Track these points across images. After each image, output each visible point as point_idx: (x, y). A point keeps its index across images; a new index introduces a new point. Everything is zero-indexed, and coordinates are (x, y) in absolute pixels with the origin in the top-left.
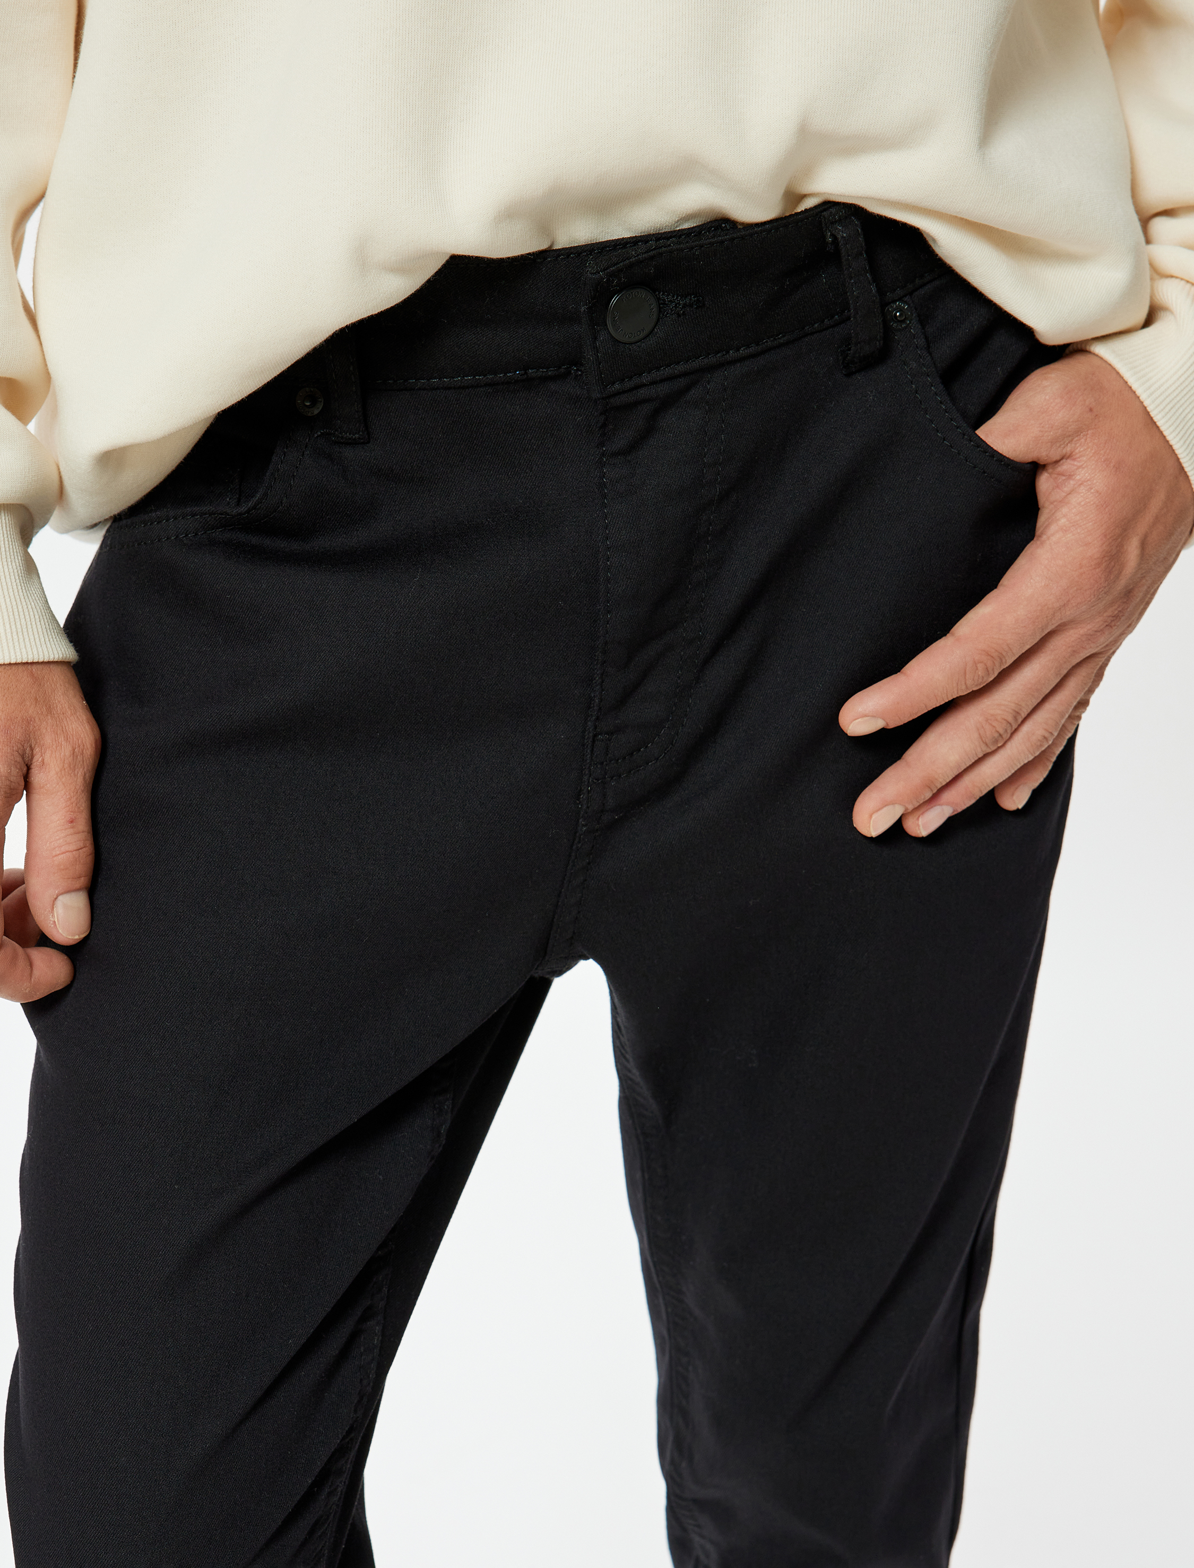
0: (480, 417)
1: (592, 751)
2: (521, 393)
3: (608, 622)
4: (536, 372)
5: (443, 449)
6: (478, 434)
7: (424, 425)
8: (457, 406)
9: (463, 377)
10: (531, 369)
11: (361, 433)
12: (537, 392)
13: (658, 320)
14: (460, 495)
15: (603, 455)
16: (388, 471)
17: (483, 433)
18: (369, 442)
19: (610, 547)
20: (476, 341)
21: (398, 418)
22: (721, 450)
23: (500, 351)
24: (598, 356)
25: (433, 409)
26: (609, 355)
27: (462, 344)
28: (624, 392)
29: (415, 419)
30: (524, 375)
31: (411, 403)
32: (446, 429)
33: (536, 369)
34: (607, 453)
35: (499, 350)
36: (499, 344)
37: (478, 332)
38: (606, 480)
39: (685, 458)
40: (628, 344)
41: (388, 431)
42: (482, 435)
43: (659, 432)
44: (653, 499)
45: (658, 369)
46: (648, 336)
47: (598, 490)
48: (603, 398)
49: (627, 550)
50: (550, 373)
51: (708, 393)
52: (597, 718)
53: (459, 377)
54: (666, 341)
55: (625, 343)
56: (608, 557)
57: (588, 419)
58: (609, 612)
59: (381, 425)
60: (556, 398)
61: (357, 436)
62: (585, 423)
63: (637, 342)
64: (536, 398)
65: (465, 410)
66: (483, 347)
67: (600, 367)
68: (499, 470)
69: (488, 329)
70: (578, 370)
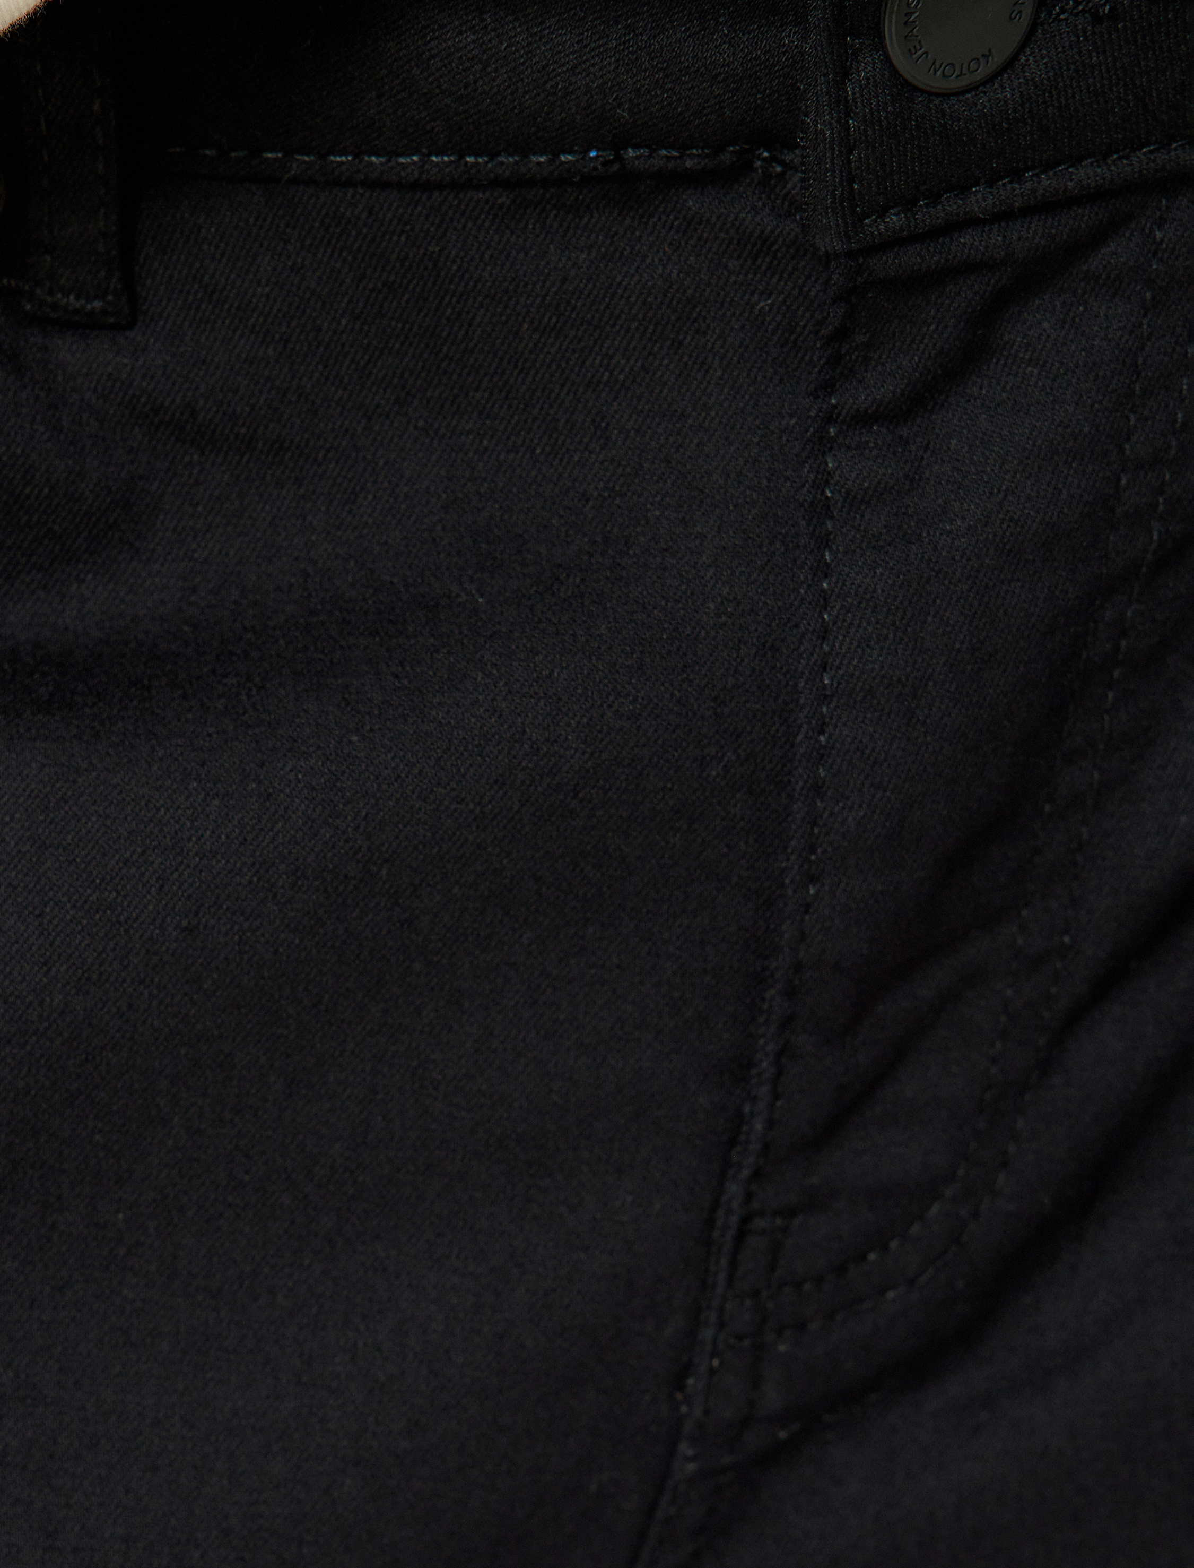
0: (467, 276)
1: (733, 1264)
2: (596, 215)
3: (808, 906)
4: (650, 156)
5: (347, 362)
6: (455, 328)
7: (299, 288)
8: (403, 239)
9: (430, 154)
10: (636, 146)
11: (110, 298)
12: (642, 216)
13: (1032, 30)
14: (388, 501)
15: (830, 418)
16: (182, 414)
17: (470, 325)
18: (131, 326)
19: (832, 696)
20: (476, 52)
21: (224, 260)
22: (1175, 421)
23: (548, 86)
24: (848, 128)
25: (329, 241)
26: (881, 126)
27: (433, 57)
28: (914, 238)
29: (275, 269)
30: (611, 162)
31: (265, 220)
32: (361, 305)
33: (647, 147)
34: (839, 414)
35: (546, 82)
36: (547, 65)
37: (486, 27)
38: (831, 492)
39: (1071, 443)
40: (938, 95)
41: (191, 298)
42: (467, 333)
43: (999, 360)
44: (969, 560)
45: (1017, 175)
46: (999, 73)
47: (809, 525)
48: (849, 254)
49: (879, 704)
50: (689, 164)
51: (1155, 253)
52: (757, 1174)
53: (414, 154)
54: (1050, 92)
55: (930, 94)
56: (824, 723)
57: (788, 308)
58: (813, 879)
59: (171, 277)
60: (700, 239)
61: (97, 304)
62: (779, 318)
63: (963, 93)
64: (637, 233)
65: (425, 254)
66: (496, 70)
67: (849, 161)
68: (508, 438)
69: (516, 19)
70: (773, 159)
